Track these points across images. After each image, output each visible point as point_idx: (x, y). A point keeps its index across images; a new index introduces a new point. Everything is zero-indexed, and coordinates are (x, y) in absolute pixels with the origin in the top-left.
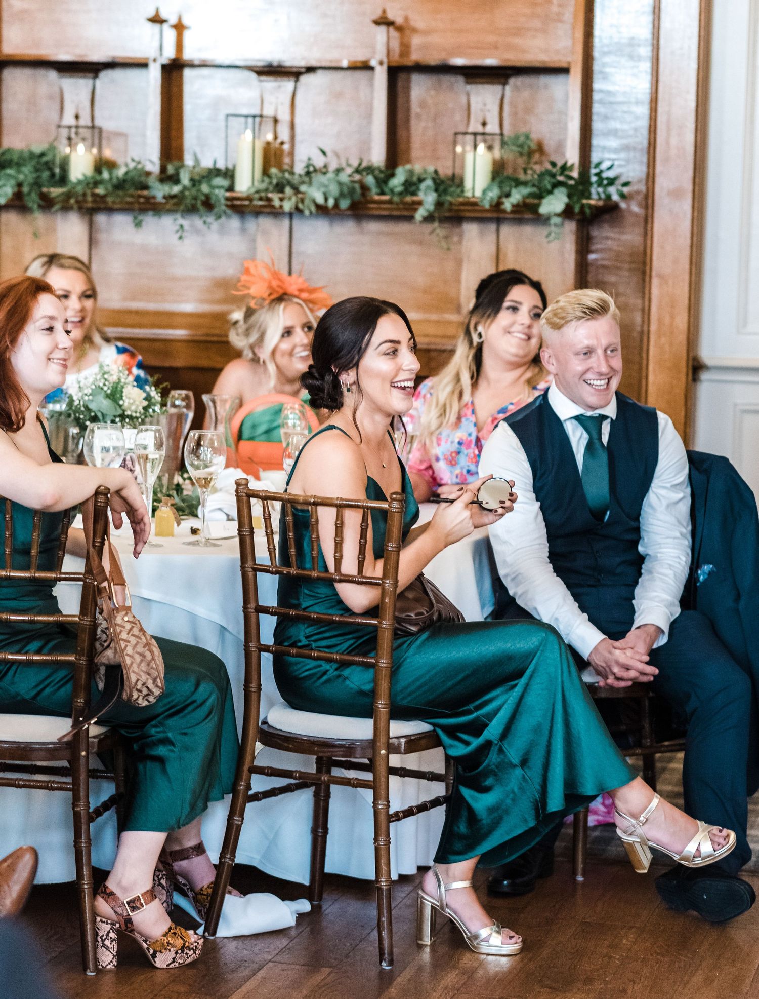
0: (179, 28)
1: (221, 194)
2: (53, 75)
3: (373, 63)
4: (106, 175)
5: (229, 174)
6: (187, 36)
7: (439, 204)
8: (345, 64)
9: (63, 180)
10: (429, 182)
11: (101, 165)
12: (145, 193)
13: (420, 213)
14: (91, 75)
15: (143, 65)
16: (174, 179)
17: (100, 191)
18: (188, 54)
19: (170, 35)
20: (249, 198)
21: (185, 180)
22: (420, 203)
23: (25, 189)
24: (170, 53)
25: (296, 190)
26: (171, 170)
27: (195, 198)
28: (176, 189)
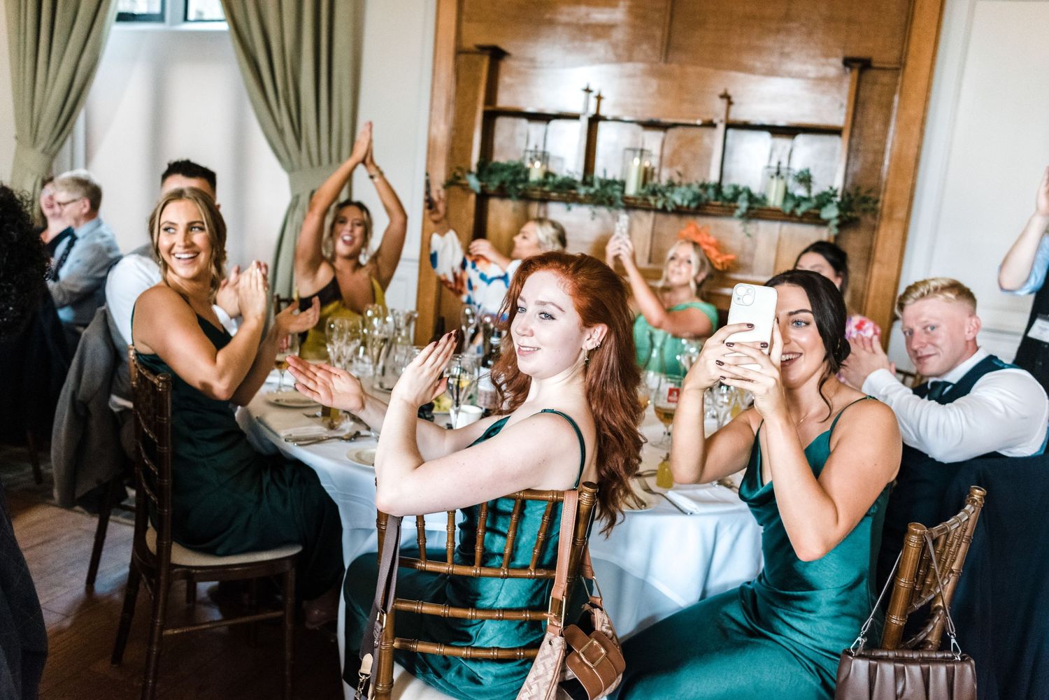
0: (599, 98)
1: (618, 194)
2: (524, 122)
3: (716, 121)
4: (551, 179)
5: (623, 184)
6: (603, 103)
7: (749, 209)
8: (699, 122)
9: (526, 180)
10: (745, 195)
11: (547, 174)
12: (573, 192)
13: (738, 212)
14: (545, 123)
15: (575, 117)
16: (591, 185)
17: (547, 188)
18: (603, 112)
19: (593, 102)
20: (635, 199)
21: (597, 186)
22: (737, 208)
23: (507, 185)
24: (592, 111)
25: (664, 195)
26: (588, 179)
27: (603, 196)
28: (592, 191)
